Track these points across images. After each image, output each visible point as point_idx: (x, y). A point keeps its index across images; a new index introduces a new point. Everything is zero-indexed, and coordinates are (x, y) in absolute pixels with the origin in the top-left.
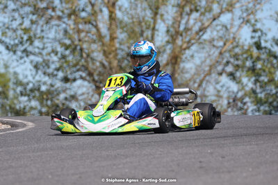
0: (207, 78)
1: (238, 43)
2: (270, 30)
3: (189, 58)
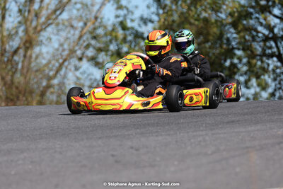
0: (66, 64)
1: (101, 23)
2: (136, 7)
3: (44, 41)
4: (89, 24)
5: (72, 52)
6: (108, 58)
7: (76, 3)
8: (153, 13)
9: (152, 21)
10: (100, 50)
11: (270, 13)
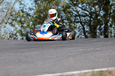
4: (9, 10)
5: (3, 21)
6: (17, 23)
7: (4, 3)
8: (34, 6)
9: (33, 9)
10: (13, 20)
11: (78, 6)
